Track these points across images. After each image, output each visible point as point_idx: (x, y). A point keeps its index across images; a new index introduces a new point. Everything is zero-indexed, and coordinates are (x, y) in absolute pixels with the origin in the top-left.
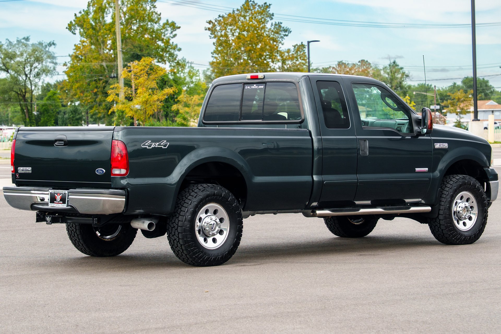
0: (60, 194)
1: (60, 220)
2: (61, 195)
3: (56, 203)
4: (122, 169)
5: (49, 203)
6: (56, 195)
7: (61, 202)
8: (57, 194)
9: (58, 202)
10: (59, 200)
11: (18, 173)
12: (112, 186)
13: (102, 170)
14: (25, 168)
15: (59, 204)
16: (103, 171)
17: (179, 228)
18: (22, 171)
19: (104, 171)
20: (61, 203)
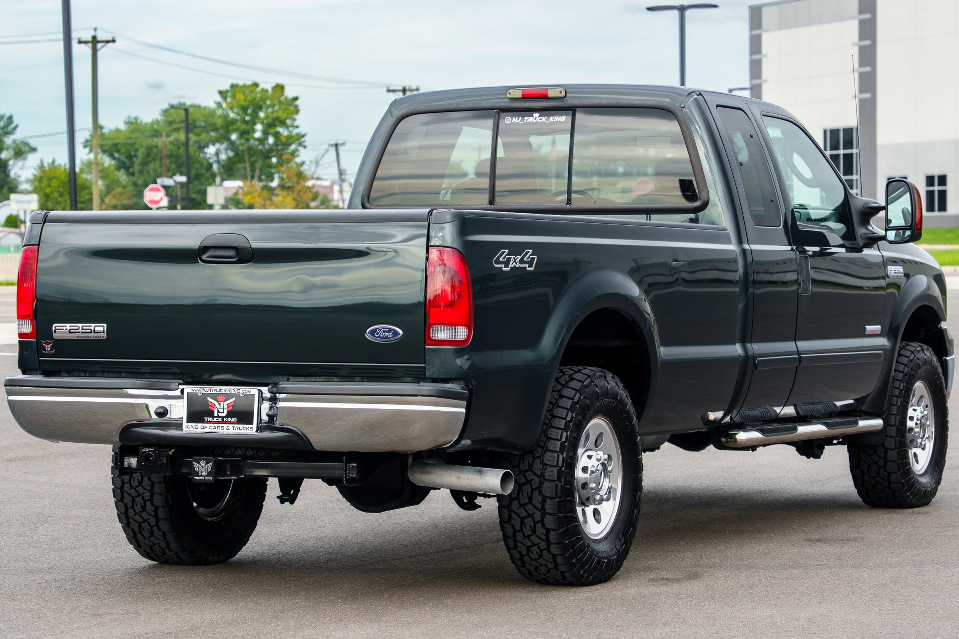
0: (227, 397)
1: (228, 468)
2: (233, 399)
3: (210, 422)
4: (459, 327)
5: (185, 423)
6: (209, 399)
7: (234, 420)
8: (215, 396)
9: (220, 419)
10: (224, 414)
11: (51, 338)
12: (428, 374)
13: (390, 330)
14: (80, 325)
15: (225, 426)
16: (396, 333)
17: (547, 484)
18: (70, 332)
19: (401, 332)
20: (230, 423)
